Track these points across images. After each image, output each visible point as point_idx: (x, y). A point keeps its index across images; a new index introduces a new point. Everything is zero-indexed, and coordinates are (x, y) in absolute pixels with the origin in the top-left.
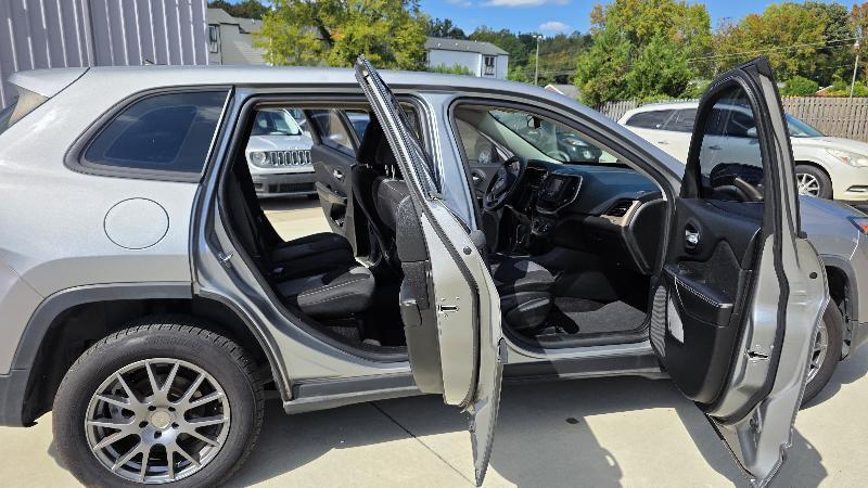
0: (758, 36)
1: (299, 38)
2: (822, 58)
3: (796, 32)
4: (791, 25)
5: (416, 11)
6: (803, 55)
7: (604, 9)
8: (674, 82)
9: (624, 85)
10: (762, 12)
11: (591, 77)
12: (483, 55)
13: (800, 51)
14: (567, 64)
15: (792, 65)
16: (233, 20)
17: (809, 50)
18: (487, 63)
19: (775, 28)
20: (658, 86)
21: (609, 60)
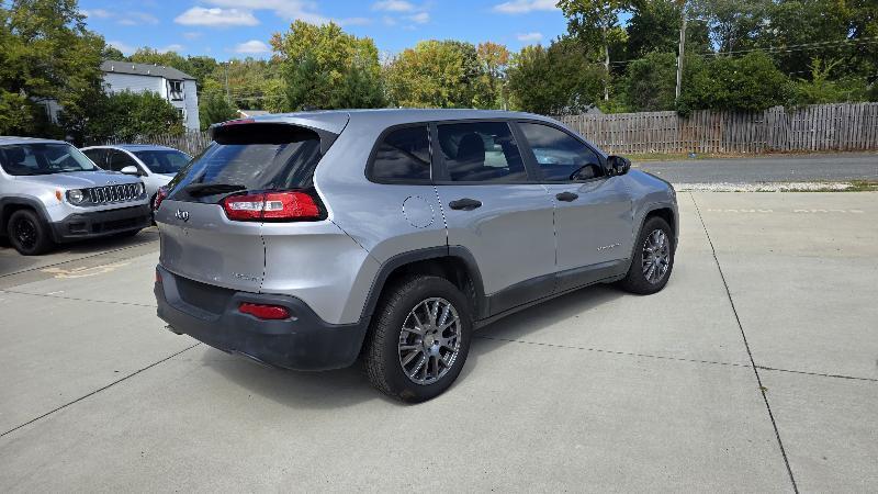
0: (415, 67)
2: (463, 87)
3: (442, 65)
4: (438, 59)
5: (82, 29)
6: (451, 84)
7: (282, 37)
10: (415, 46)
12: (166, 80)
13: (448, 81)
14: (246, 90)
15: (445, 93)
17: (455, 80)
18: (172, 87)
19: (426, 61)
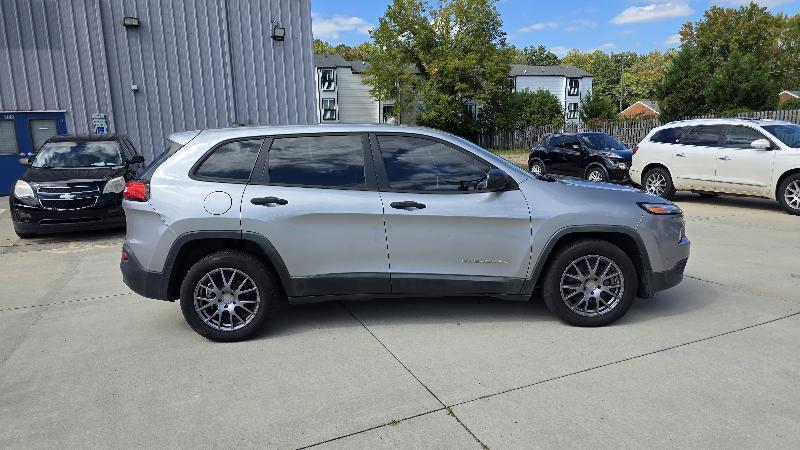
1: (399, 74)
5: (503, 43)
7: (694, 26)
8: (754, 95)
9: (702, 99)
11: (667, 94)
12: (567, 78)
16: (348, 64)
18: (571, 84)
20: (736, 100)
21: (686, 77)
